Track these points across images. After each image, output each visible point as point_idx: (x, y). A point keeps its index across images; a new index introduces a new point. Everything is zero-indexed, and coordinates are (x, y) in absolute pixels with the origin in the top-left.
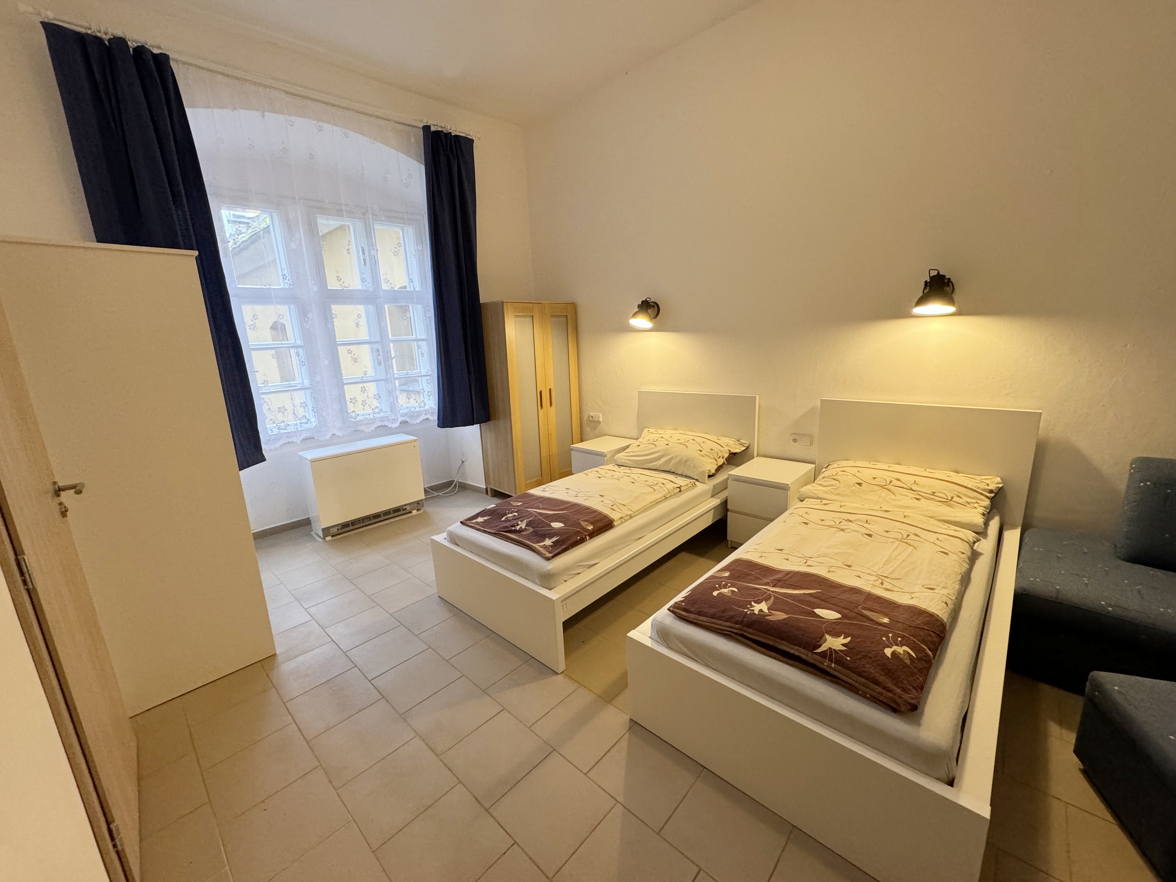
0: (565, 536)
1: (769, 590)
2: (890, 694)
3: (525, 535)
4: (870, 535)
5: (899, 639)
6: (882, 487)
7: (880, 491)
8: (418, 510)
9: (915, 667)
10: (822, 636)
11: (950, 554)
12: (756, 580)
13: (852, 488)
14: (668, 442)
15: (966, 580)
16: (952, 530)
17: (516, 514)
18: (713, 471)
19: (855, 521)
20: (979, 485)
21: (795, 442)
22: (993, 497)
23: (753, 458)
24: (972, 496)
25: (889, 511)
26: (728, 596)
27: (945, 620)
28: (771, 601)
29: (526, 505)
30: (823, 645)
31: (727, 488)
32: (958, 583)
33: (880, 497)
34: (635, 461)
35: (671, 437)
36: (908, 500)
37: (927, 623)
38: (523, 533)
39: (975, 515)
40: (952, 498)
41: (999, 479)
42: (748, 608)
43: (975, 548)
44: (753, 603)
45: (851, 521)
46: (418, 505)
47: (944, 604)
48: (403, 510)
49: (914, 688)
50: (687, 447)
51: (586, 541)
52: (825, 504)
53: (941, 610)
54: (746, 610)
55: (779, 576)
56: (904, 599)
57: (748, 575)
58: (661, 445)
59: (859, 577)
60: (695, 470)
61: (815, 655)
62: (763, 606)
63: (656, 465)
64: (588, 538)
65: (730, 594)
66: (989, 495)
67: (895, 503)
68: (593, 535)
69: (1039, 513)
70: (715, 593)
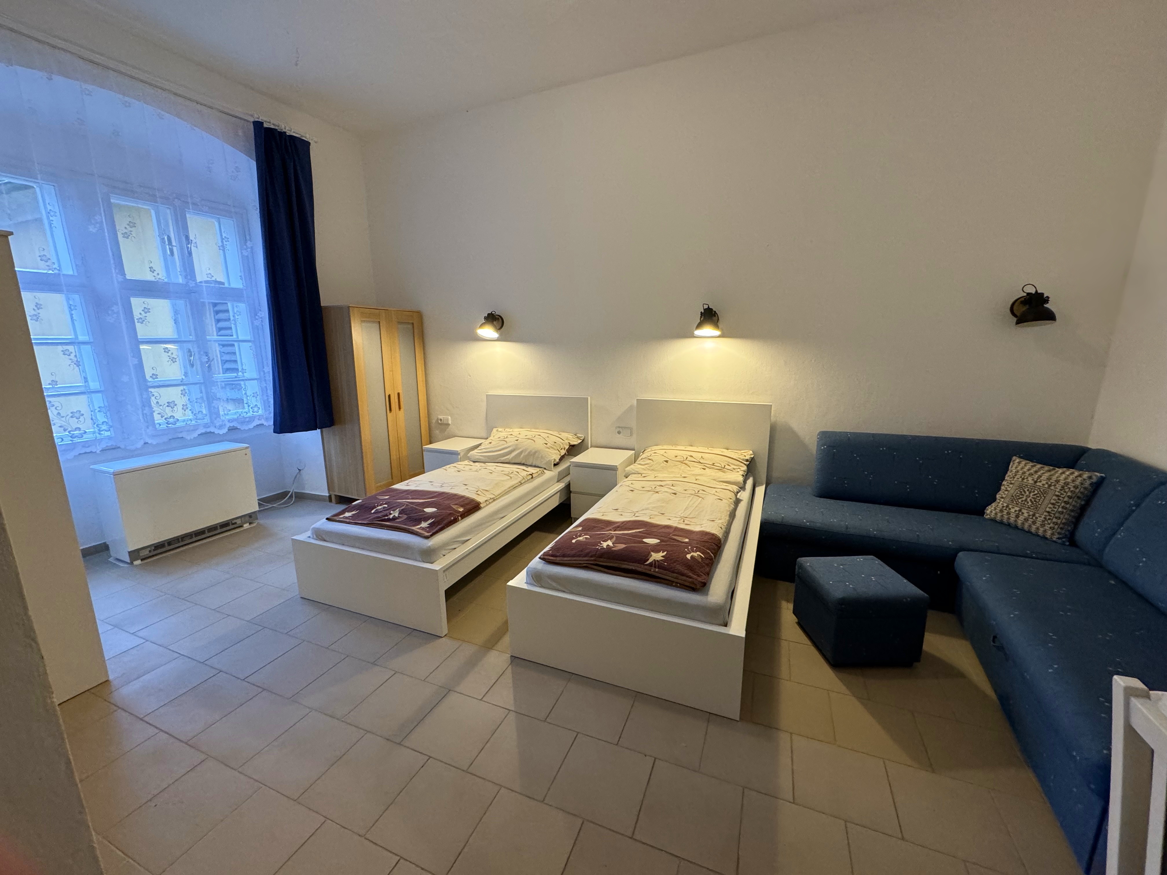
0: (440, 518)
1: (611, 533)
2: (691, 580)
3: (398, 522)
4: (675, 494)
5: (695, 549)
6: (682, 462)
7: (680, 465)
8: (250, 523)
9: (704, 563)
10: (650, 553)
11: (723, 500)
12: (602, 529)
13: (662, 465)
14: (518, 438)
15: (732, 515)
16: (724, 485)
17: (386, 506)
18: (558, 461)
19: (665, 485)
20: (740, 457)
21: (619, 434)
22: (748, 464)
23: (588, 449)
24: (736, 464)
25: (686, 477)
26: (582, 541)
27: (721, 537)
28: (614, 539)
29: (395, 498)
30: (650, 559)
31: (569, 474)
32: (728, 516)
33: (680, 469)
34: (488, 457)
35: (519, 434)
36: (697, 470)
37: (711, 539)
38: (398, 520)
39: (738, 476)
40: (725, 466)
41: (751, 452)
42: (599, 546)
43: (738, 497)
44: (602, 542)
45: (662, 486)
46: (251, 517)
47: (720, 528)
48: (233, 524)
49: (704, 574)
50: (534, 441)
51: (459, 521)
52: (644, 477)
53: (718, 532)
54: (598, 547)
55: (618, 524)
56: (697, 529)
57: (595, 527)
58: (511, 441)
59: (669, 519)
60: (542, 460)
61: (646, 566)
62: (610, 543)
63: (507, 458)
64: (460, 518)
65: (584, 540)
66: (746, 463)
67: (690, 473)
68: (465, 515)
69: (775, 474)
70: (574, 541)
